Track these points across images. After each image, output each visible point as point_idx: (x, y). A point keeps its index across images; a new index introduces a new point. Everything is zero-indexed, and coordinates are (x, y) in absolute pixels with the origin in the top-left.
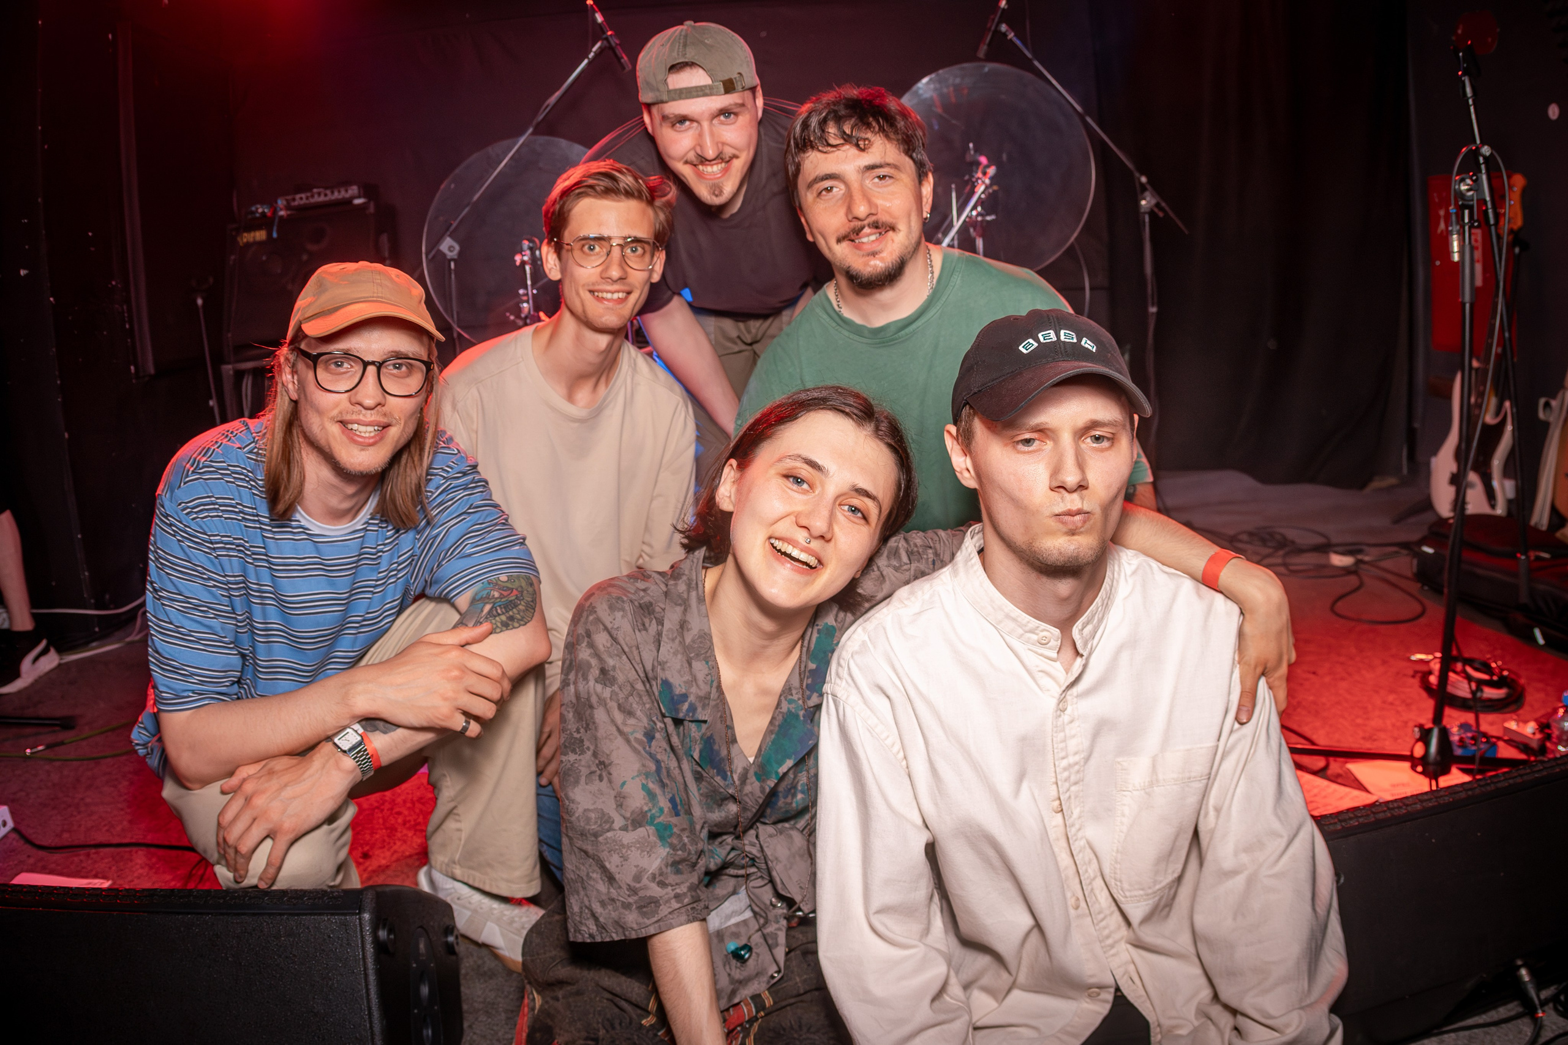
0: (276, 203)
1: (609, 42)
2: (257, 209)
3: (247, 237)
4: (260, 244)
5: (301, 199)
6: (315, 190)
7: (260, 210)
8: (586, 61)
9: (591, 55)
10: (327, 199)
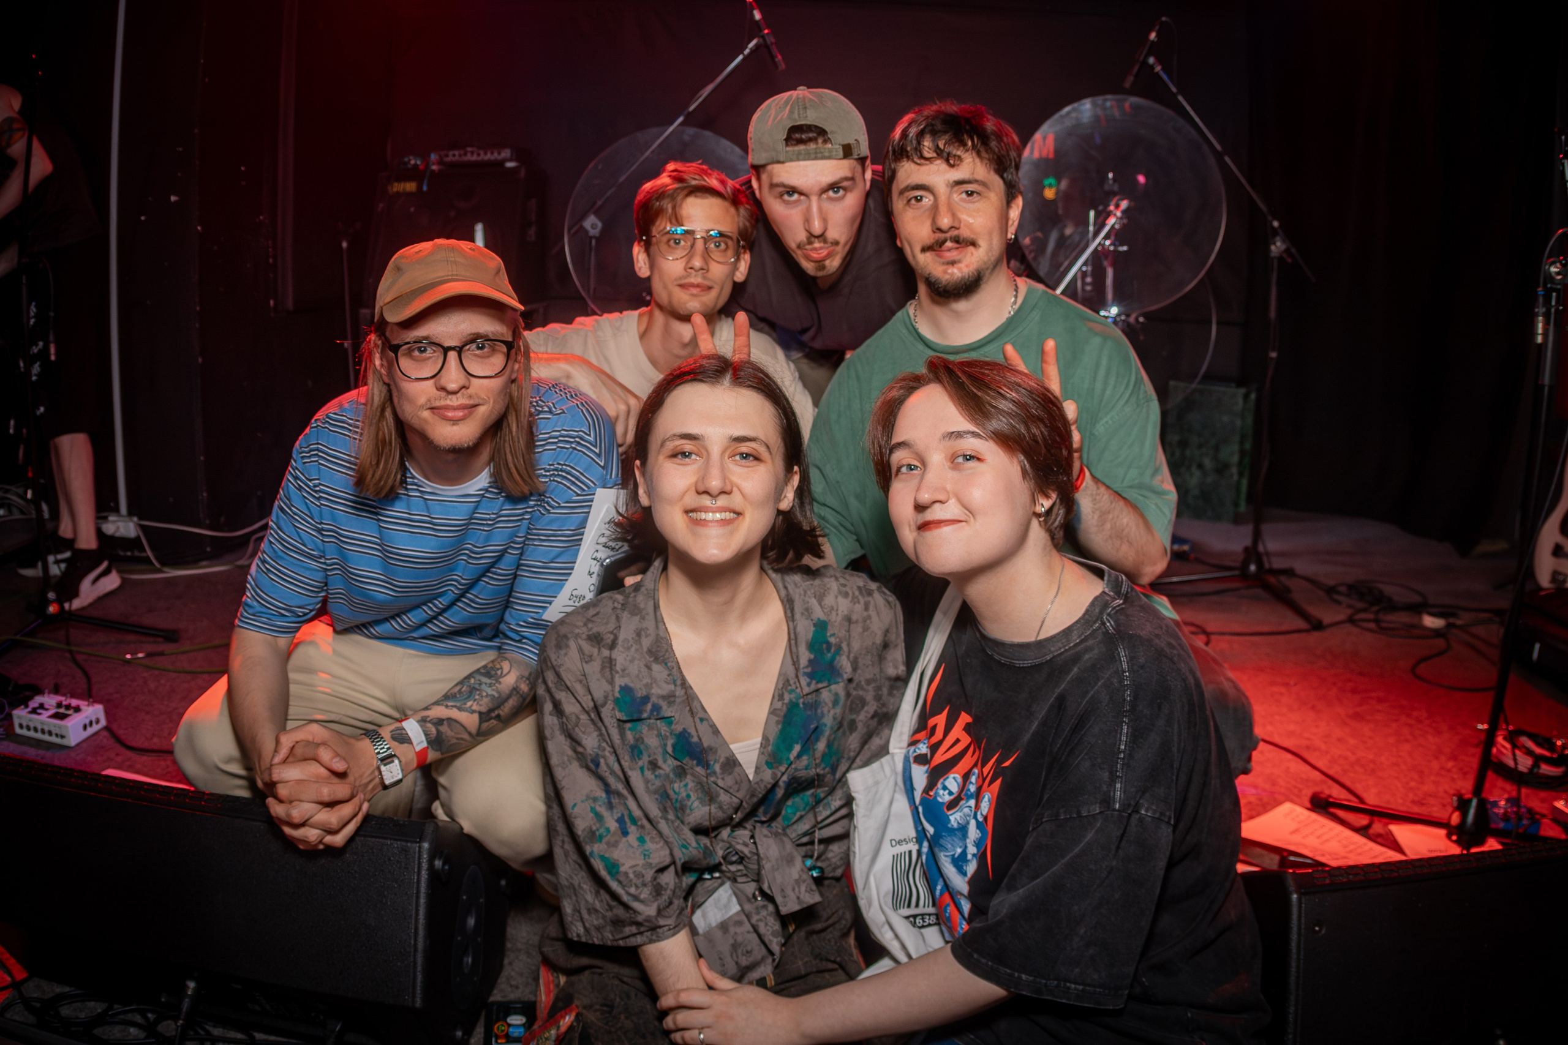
0: (429, 156)
1: (765, 40)
2: (410, 160)
3: (398, 187)
4: (409, 195)
5: (454, 156)
6: (469, 149)
7: (413, 162)
8: (741, 57)
9: (747, 52)
10: (480, 158)
